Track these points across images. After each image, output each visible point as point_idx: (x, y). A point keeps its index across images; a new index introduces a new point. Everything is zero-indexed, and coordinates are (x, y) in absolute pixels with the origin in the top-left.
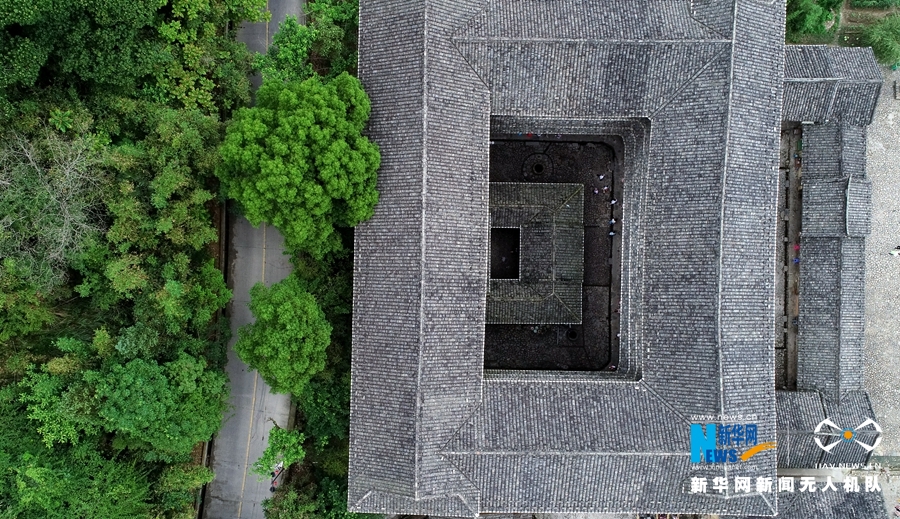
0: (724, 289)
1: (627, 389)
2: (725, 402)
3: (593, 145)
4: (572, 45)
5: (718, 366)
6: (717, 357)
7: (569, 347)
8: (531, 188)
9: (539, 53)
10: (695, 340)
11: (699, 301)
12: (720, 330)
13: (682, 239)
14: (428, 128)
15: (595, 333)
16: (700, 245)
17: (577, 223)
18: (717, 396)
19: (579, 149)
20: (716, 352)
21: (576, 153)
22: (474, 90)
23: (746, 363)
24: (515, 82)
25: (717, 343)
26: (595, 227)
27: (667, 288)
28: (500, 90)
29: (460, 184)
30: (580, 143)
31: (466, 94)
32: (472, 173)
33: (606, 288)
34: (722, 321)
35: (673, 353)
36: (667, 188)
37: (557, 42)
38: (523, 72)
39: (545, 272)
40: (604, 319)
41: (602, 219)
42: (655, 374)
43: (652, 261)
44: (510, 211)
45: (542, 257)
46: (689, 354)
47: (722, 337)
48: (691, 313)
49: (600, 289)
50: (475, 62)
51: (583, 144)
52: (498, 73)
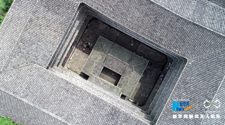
0: (168, 8)
1: (188, 67)
2: (218, 31)
3: (89, 24)
4: (31, 20)
5: (201, 27)
6: (197, 25)
7: (154, 67)
8: (92, 55)
9: (27, 36)
10: (184, 30)
11: (168, 20)
12: (186, 18)
13: (137, 14)
14: (33, 102)
15: (154, 56)
16: (144, 8)
17: (113, 45)
18: (213, 33)
19: (88, 29)
20: (195, 24)
21: (89, 31)
22: (31, 71)
23: (204, 13)
24: (37, 52)
25: (190, 22)
26: (118, 37)
27: (155, 31)
28: (37, 59)
29: (67, 98)
30: (86, 29)
31: (30, 75)
32: (65, 89)
33: (140, 44)
34: (182, 15)
35: (184, 42)
36: (113, 10)
37: (26, 27)
38: (34, 47)
39: (124, 66)
40: (151, 50)
41: (116, 34)
42: (188, 53)
43: (140, 31)
44: (96, 67)
45: (118, 64)
46: (188, 36)
47: (189, 19)
48: (171, 26)
49: (140, 46)
50: (18, 65)
51: (87, 27)
52: (29, 57)
